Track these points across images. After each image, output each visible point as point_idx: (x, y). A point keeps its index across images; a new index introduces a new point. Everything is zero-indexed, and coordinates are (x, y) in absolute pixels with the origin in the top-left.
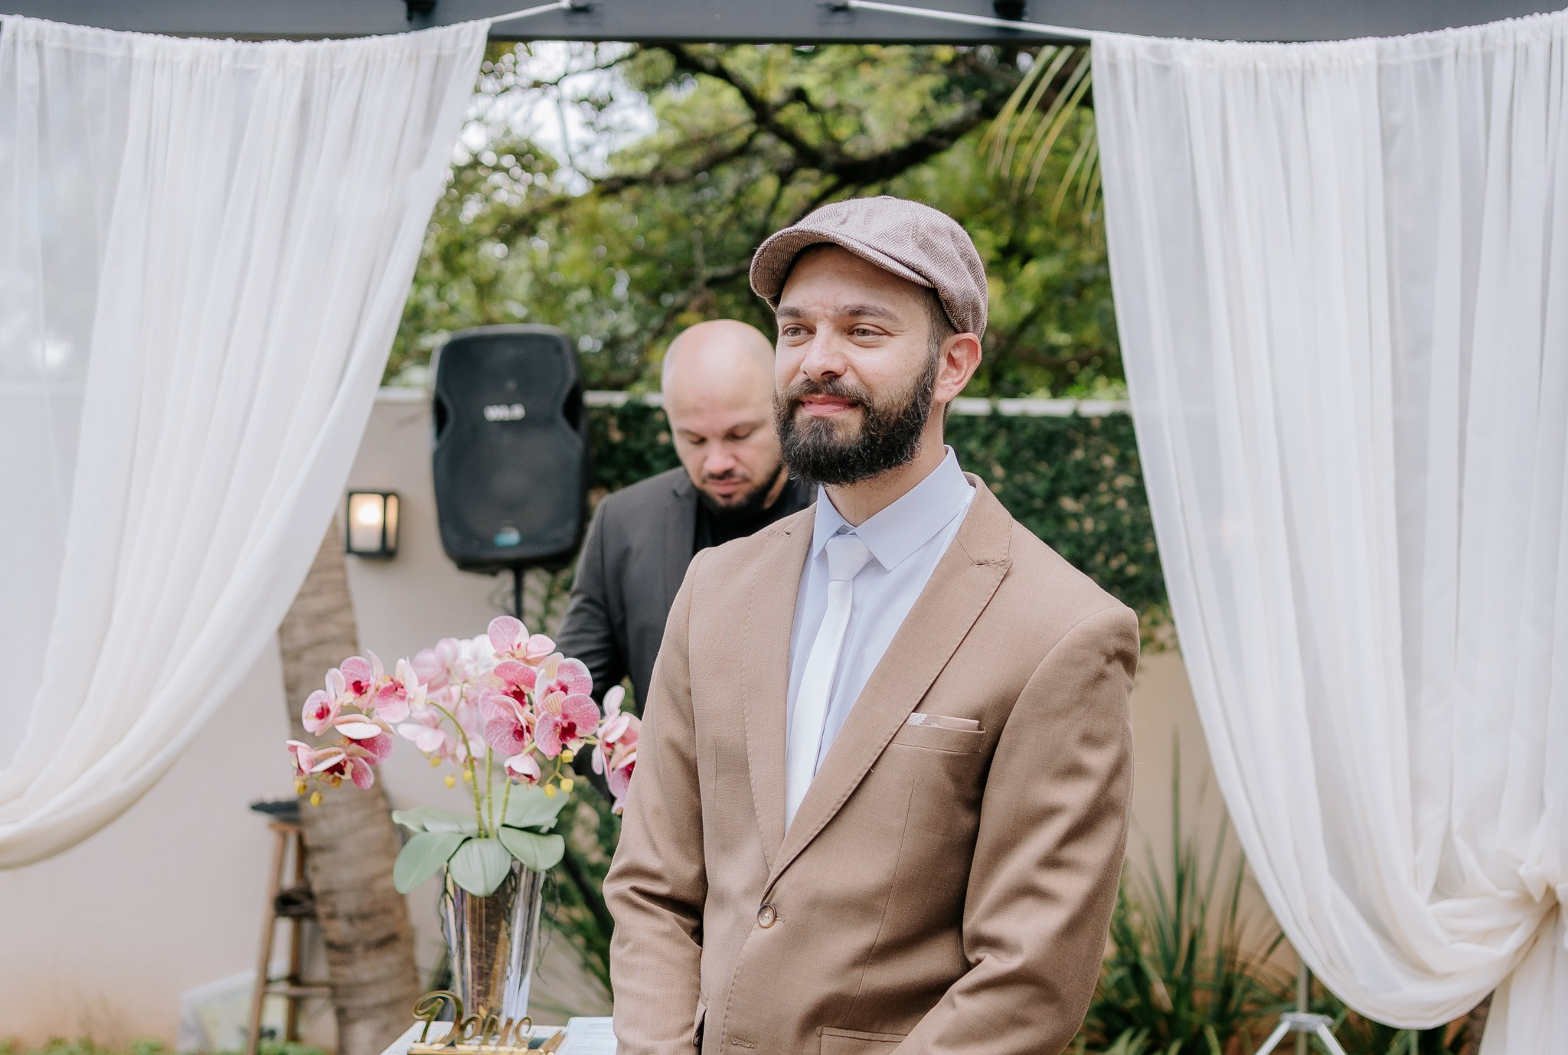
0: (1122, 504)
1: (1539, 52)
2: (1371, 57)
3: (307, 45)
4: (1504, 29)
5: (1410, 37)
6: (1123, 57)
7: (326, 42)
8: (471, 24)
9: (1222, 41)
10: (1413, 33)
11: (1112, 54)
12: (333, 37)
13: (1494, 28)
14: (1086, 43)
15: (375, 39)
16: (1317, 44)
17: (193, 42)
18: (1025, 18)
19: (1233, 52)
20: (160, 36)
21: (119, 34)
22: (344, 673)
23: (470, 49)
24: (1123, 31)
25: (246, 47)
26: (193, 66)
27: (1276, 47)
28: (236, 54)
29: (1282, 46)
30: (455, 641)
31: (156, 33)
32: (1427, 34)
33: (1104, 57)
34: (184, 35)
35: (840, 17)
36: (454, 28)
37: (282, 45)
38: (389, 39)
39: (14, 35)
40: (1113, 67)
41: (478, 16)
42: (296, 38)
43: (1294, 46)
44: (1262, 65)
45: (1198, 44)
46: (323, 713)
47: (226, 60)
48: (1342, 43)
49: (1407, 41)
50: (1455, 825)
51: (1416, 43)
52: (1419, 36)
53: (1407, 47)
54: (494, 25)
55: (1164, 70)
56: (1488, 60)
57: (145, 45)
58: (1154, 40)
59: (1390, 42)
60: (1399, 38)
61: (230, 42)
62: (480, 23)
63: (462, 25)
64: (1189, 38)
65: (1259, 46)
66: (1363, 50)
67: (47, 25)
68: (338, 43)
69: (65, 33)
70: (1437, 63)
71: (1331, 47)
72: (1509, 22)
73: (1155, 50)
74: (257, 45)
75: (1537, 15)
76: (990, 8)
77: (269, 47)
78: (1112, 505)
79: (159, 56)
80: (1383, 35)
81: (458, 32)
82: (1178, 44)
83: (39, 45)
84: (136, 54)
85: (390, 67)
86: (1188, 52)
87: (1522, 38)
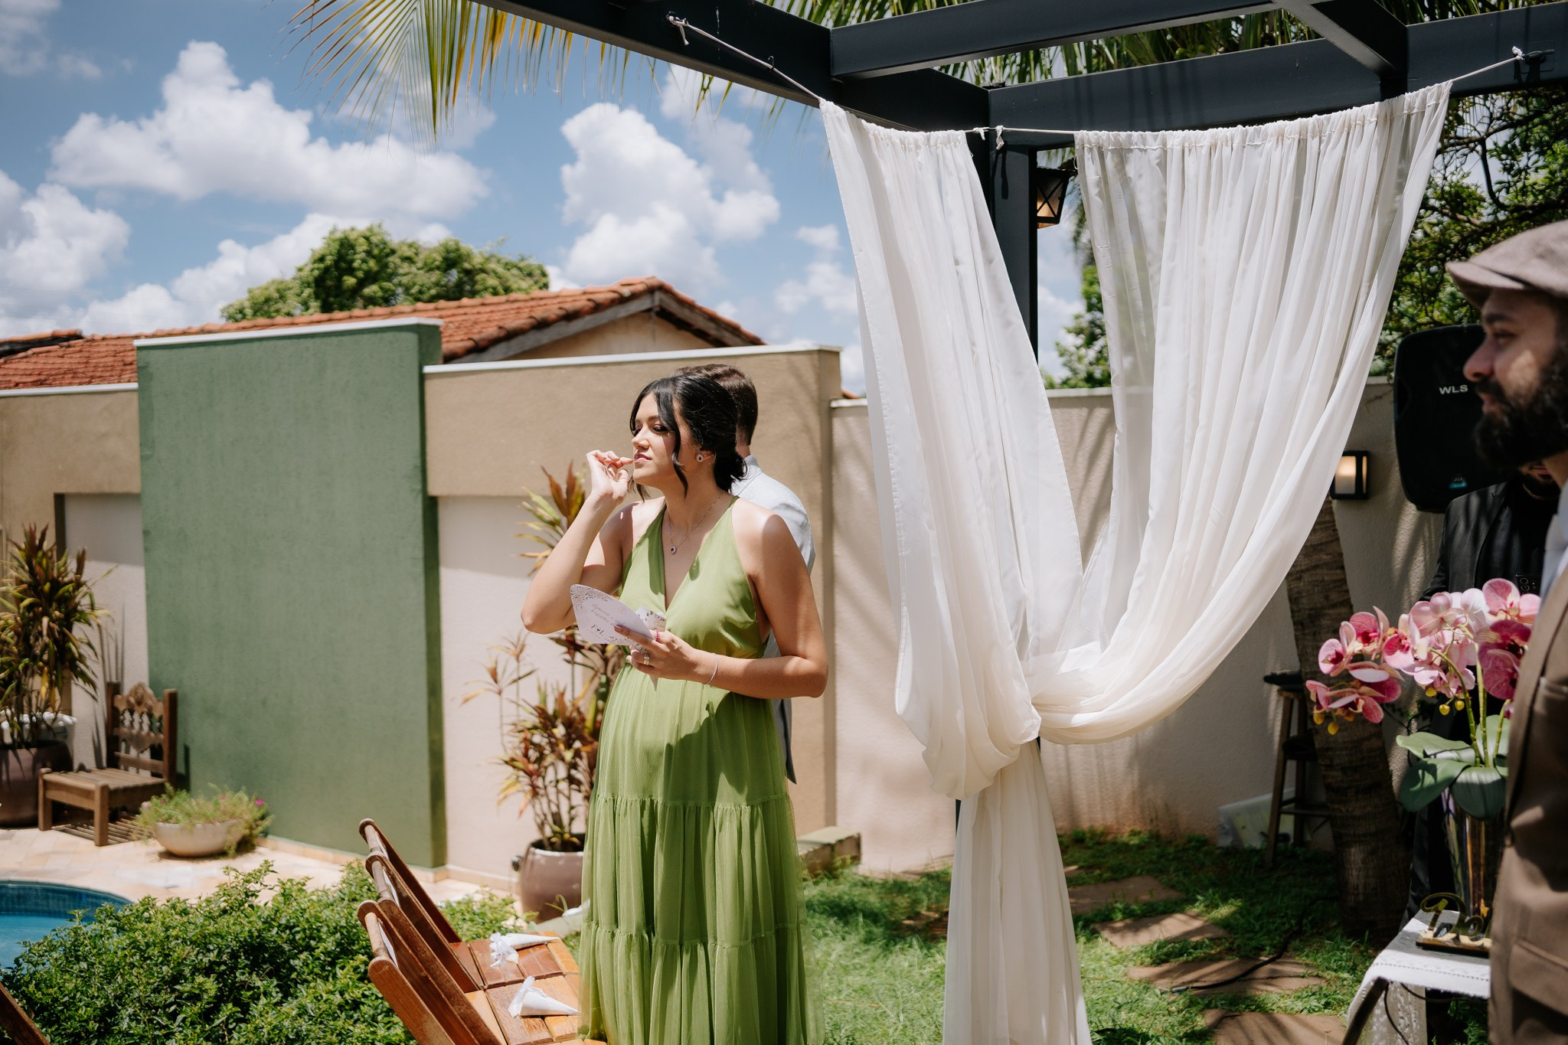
3: (1299, 121)
7: (1315, 116)
8: (1436, 86)
12: (1320, 113)
15: (1355, 109)
17: (1211, 131)
20: (1186, 131)
21: (1155, 133)
22: (1354, 625)
23: (1437, 105)
25: (1250, 129)
26: (1212, 148)
28: (1245, 135)
30: (1446, 594)
31: (1183, 129)
34: (1204, 127)
36: (1421, 91)
37: (1280, 122)
38: (1367, 107)
41: (1442, 79)
42: (1292, 117)
46: (1338, 658)
47: (1237, 140)
54: (1454, 82)
57: (1175, 138)
61: (1240, 127)
62: (1443, 84)
63: (1428, 88)
67: (1103, 133)
68: (1325, 116)
69: (1118, 137)
74: (1260, 127)
77: (1270, 126)
79: (1186, 145)
81: (1425, 95)
84: (1170, 145)
85: (1370, 128)
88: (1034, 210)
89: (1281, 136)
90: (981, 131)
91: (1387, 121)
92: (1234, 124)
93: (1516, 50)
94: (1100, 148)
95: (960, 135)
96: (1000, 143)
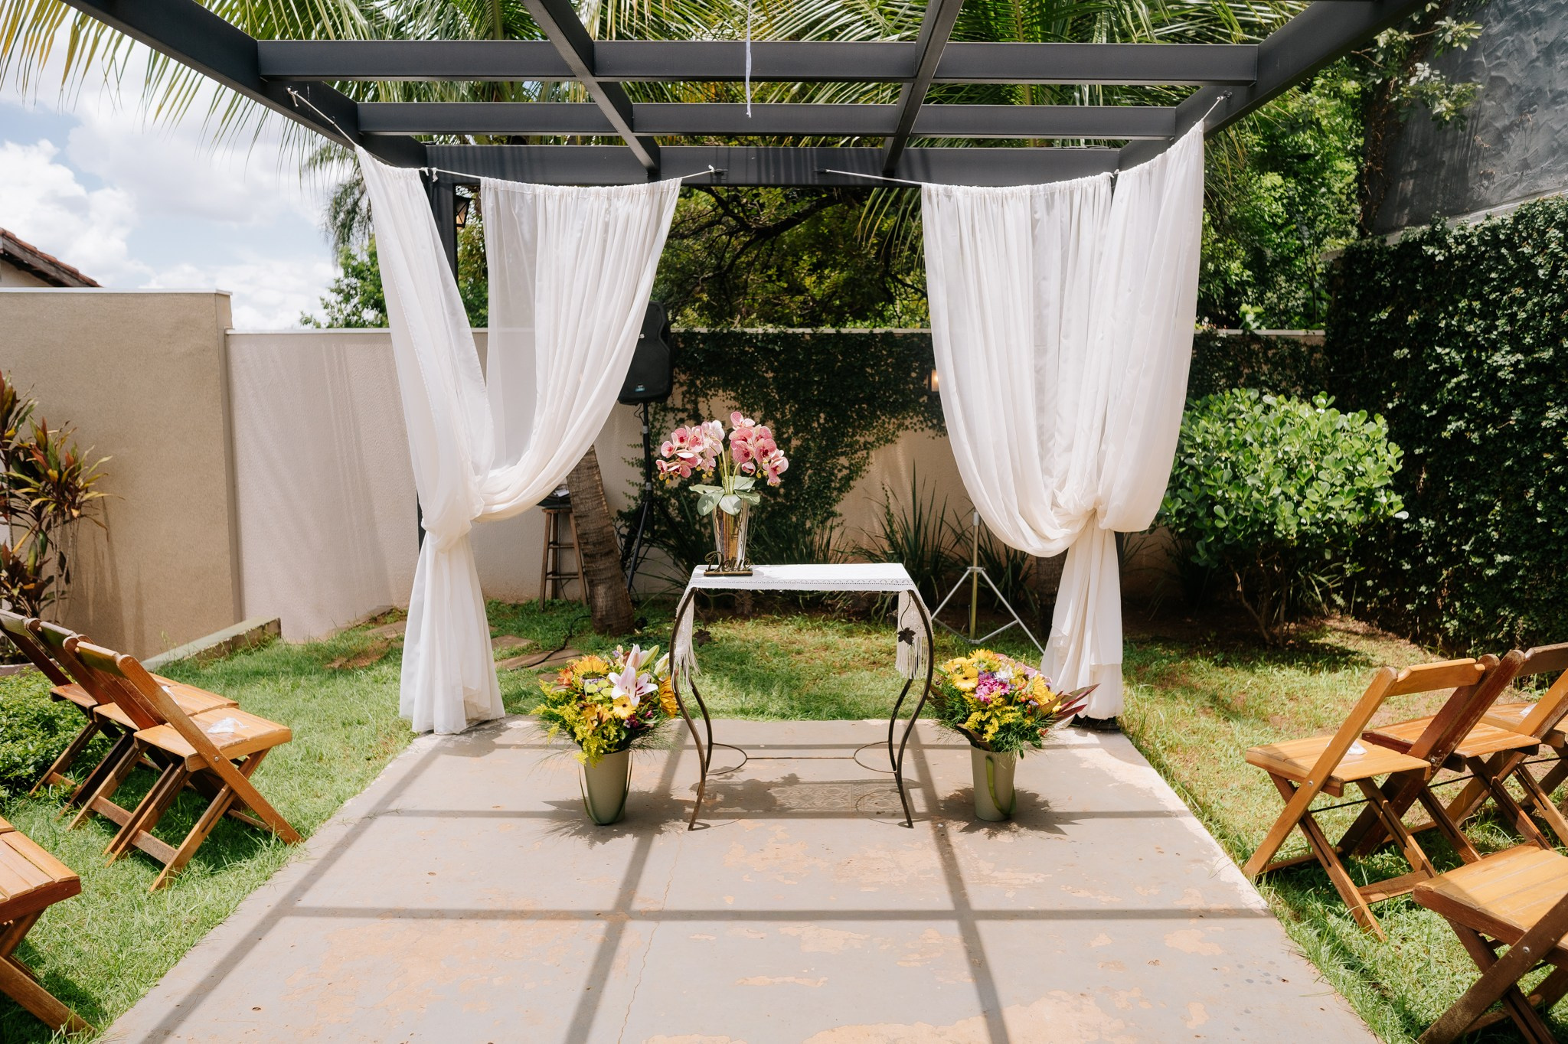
1: (1091, 190)
2: (1028, 193)
3: (608, 188)
4: (1077, 181)
5: (1042, 185)
6: (933, 193)
7: (616, 186)
8: (675, 179)
9: (971, 186)
10: (1043, 183)
11: (929, 191)
12: (619, 185)
13: (1074, 181)
14: (919, 186)
15: (636, 185)
16: (1007, 187)
18: (896, 177)
19: (975, 189)
20: (547, 185)
23: (675, 189)
24: (933, 182)
25: (582, 189)
26: (561, 196)
27: (991, 189)
28: (578, 192)
29: (994, 188)
31: (545, 184)
32: (1049, 184)
33: (926, 192)
34: (557, 184)
35: (821, 176)
36: (667, 180)
37: (598, 188)
38: (641, 185)
39: (486, 185)
40: (930, 197)
41: (677, 176)
42: (603, 185)
45: (961, 187)
46: (670, 449)
48: (1017, 187)
51: (1045, 187)
52: (1046, 184)
53: (1042, 189)
54: (683, 179)
55: (949, 197)
56: (1072, 194)
57: (542, 188)
58: (945, 186)
59: (1035, 186)
60: (1039, 185)
61: (576, 187)
62: (678, 179)
63: (671, 179)
64: (958, 185)
65: (985, 188)
66: (1026, 189)
67: (499, 181)
69: (506, 184)
70: (1052, 195)
72: (1079, 179)
73: (945, 189)
74: (587, 188)
76: (880, 173)
77: (592, 188)
78: (887, 370)
79: (547, 193)
80: (1033, 184)
81: (669, 183)
82: (954, 187)
84: (537, 192)
85: (642, 197)
86: (959, 191)
87: (1084, 186)
88: (455, 220)
89: (598, 194)
90: (426, 169)
91: (652, 193)
92: (573, 185)
93: (710, 167)
94: (496, 189)
95: (415, 171)
96: (435, 178)
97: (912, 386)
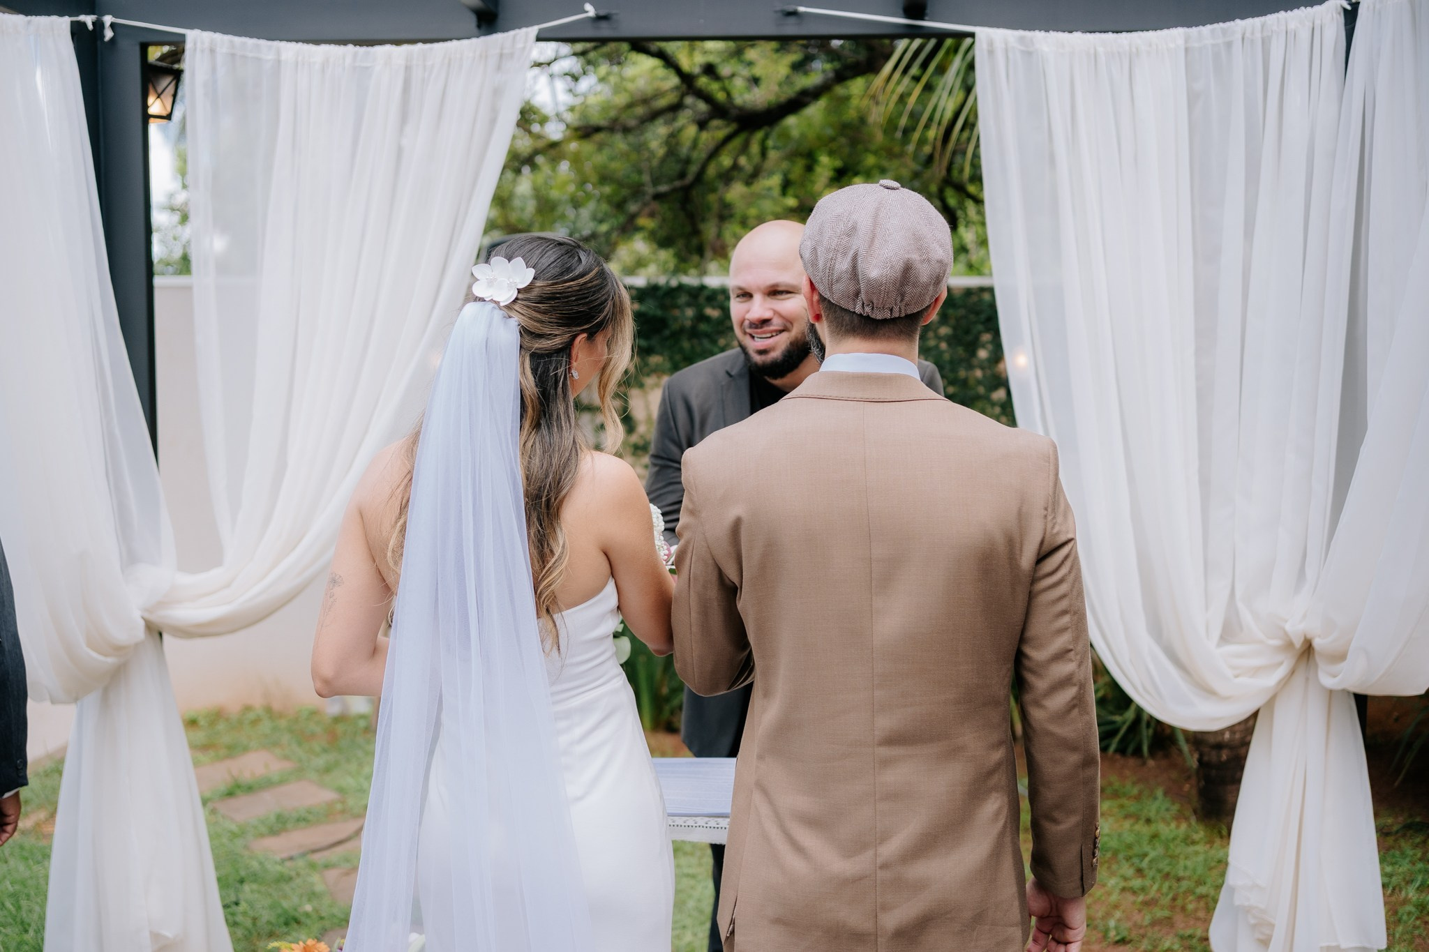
0: (944, 346)
1: (1304, 36)
2: (1181, 42)
3: (405, 48)
4: (1278, 18)
5: (1209, 27)
6: (999, 46)
7: (420, 45)
8: (524, 30)
9: (1071, 32)
10: (1211, 24)
11: (991, 43)
12: (425, 41)
13: (1271, 19)
14: (972, 35)
15: (455, 42)
16: (1140, 33)
17: (324, 48)
18: (926, 18)
19: (1079, 40)
20: (300, 44)
21: (270, 43)
23: (525, 48)
24: (998, 27)
25: (364, 49)
27: (1110, 35)
28: (355, 55)
29: (1115, 35)
31: (297, 41)
32: (1221, 25)
33: (985, 46)
34: (317, 42)
35: (792, 20)
36: (512, 33)
37: (388, 48)
38: (465, 42)
39: (195, 44)
40: (991, 52)
41: (529, 24)
42: (398, 42)
43: (1124, 35)
44: (1100, 50)
45: (1053, 34)
47: (348, 61)
48: (1159, 32)
49: (1206, 30)
50: (1238, 594)
51: (1213, 31)
52: (1215, 25)
53: (1207, 35)
54: (540, 31)
55: (1028, 54)
56: (1266, 42)
57: (290, 51)
58: (1021, 33)
59: (1194, 31)
60: (1201, 28)
61: (350, 47)
62: (530, 29)
63: (517, 31)
64: (1047, 31)
65: (1098, 35)
66: (1175, 37)
67: (218, 37)
68: (428, 46)
69: (231, 42)
70: (1229, 45)
71: (1151, 34)
72: (1282, 14)
73: (1022, 39)
74: (370, 49)
75: (1303, 8)
76: (901, 12)
77: (378, 49)
78: (937, 347)
79: (301, 57)
80: (1189, 26)
81: (514, 37)
82: (1038, 35)
83: (212, 51)
84: (283, 57)
85: (467, 62)
86: (1048, 43)
87: (1292, 26)
88: (145, 106)
89: (388, 59)
90: (88, 20)
91: (482, 59)
92: (343, 42)
93: (588, 7)
95: (63, 22)
96: (109, 34)
97: (978, 373)
